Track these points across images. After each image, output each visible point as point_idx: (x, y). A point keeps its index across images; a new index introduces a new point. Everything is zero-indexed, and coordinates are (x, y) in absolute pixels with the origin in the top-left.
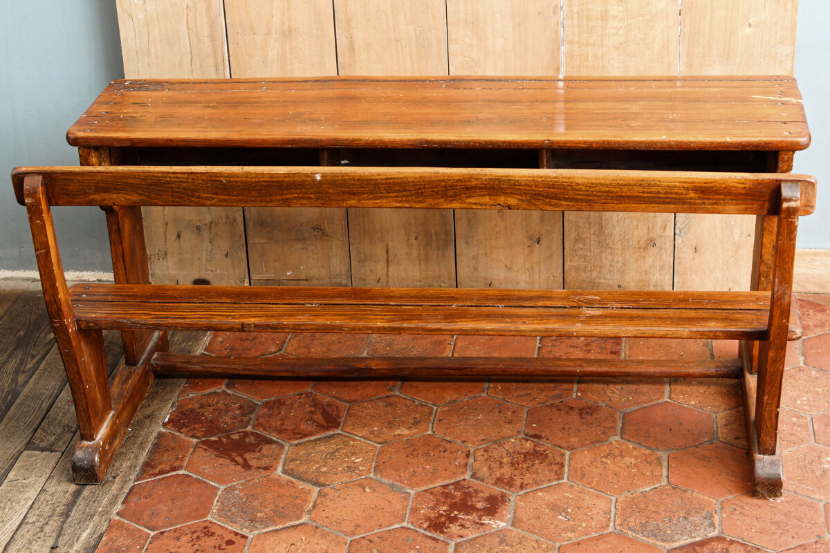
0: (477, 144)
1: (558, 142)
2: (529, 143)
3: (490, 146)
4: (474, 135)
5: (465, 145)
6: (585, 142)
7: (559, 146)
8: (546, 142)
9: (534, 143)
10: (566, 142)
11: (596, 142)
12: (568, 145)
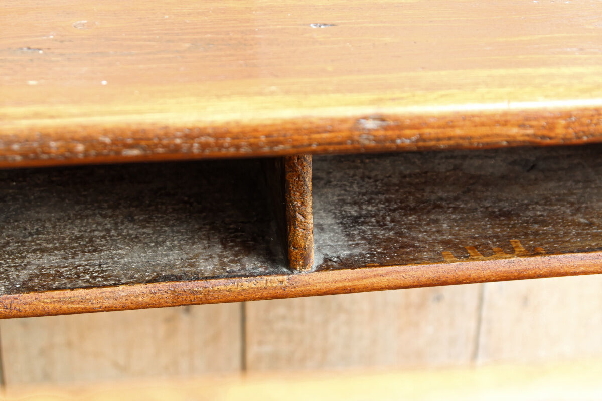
0: (80, 148)
1: (420, 123)
2: (298, 130)
3: (135, 153)
4: (61, 108)
5: (25, 156)
6: (525, 120)
7: (422, 139)
8: (370, 125)
9: (318, 130)
10: (449, 122)
11: (568, 115)
12: (458, 132)
